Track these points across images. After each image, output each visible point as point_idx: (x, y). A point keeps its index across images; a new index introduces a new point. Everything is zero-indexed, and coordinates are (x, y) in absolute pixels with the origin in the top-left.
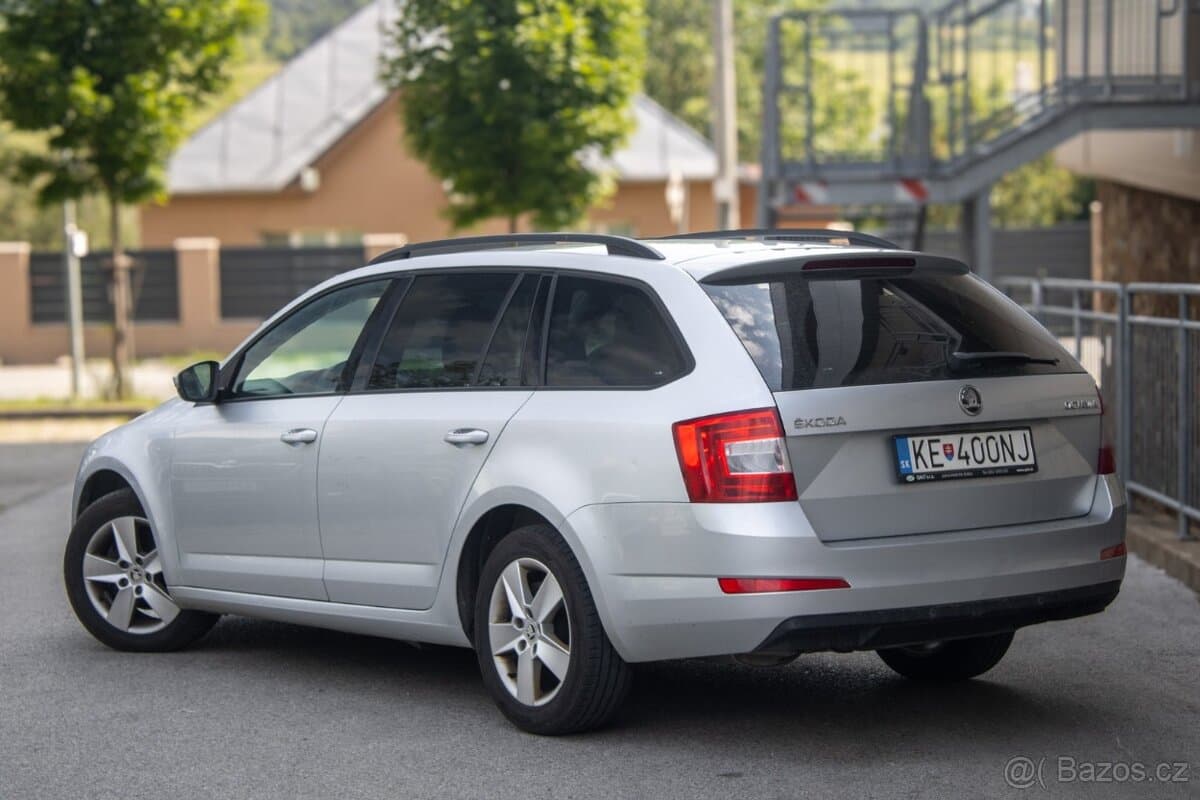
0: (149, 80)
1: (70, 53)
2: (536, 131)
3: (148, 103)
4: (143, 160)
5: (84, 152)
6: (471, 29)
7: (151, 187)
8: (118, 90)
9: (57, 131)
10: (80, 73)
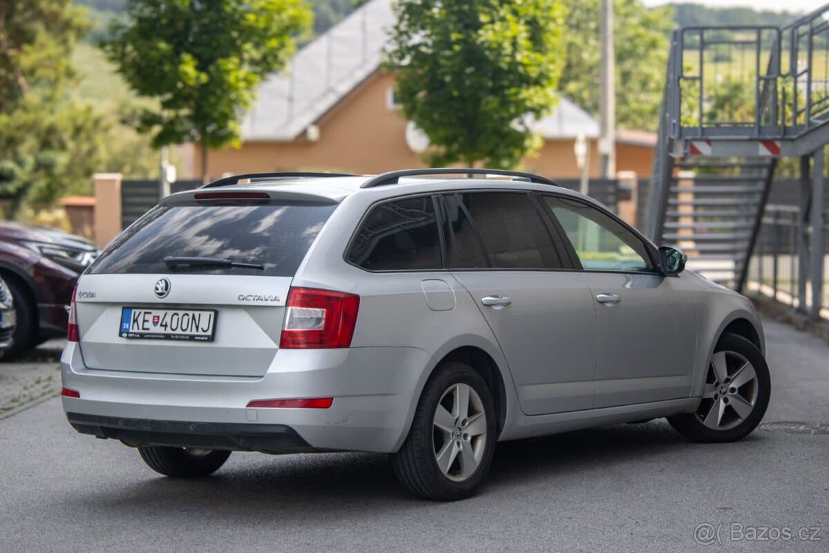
0: (231, 63)
1: (180, 45)
2: (491, 102)
3: (231, 78)
4: (225, 117)
5: (185, 112)
6: (446, 33)
7: (231, 136)
8: (212, 68)
9: (168, 96)
10: (187, 57)
